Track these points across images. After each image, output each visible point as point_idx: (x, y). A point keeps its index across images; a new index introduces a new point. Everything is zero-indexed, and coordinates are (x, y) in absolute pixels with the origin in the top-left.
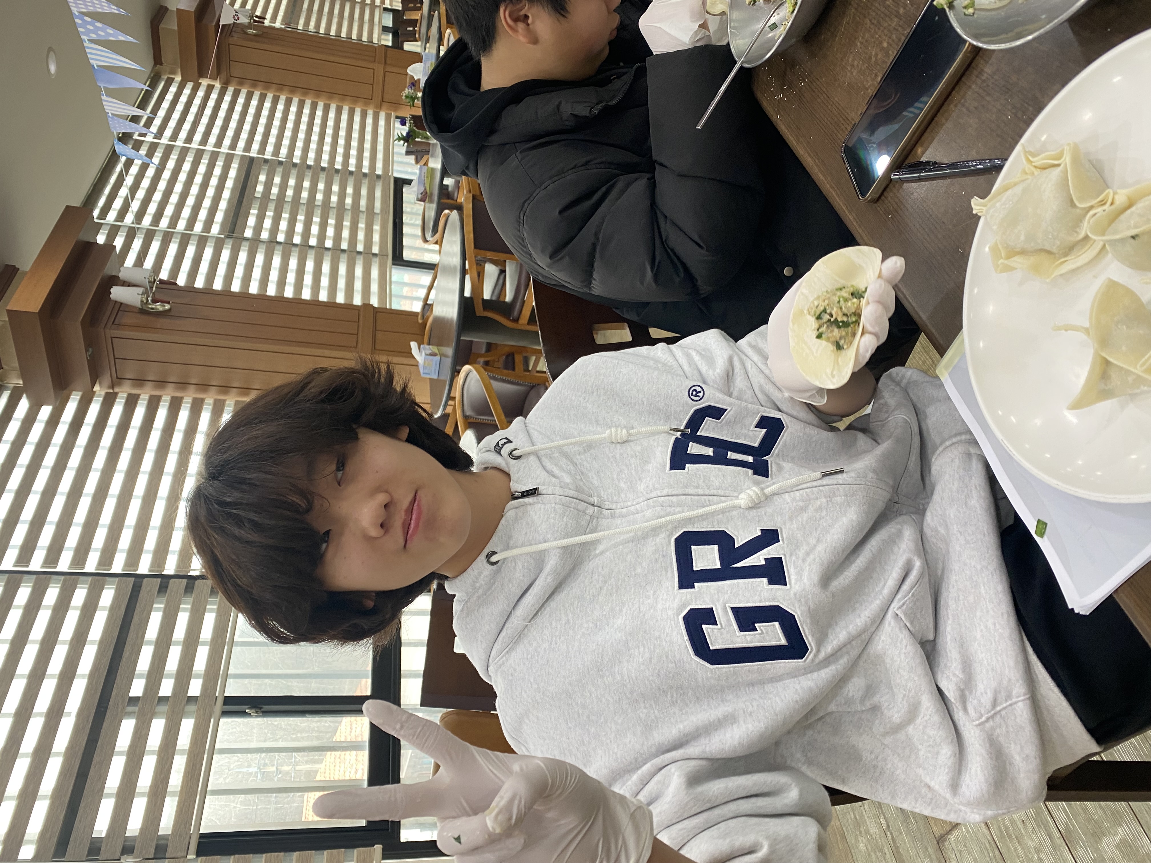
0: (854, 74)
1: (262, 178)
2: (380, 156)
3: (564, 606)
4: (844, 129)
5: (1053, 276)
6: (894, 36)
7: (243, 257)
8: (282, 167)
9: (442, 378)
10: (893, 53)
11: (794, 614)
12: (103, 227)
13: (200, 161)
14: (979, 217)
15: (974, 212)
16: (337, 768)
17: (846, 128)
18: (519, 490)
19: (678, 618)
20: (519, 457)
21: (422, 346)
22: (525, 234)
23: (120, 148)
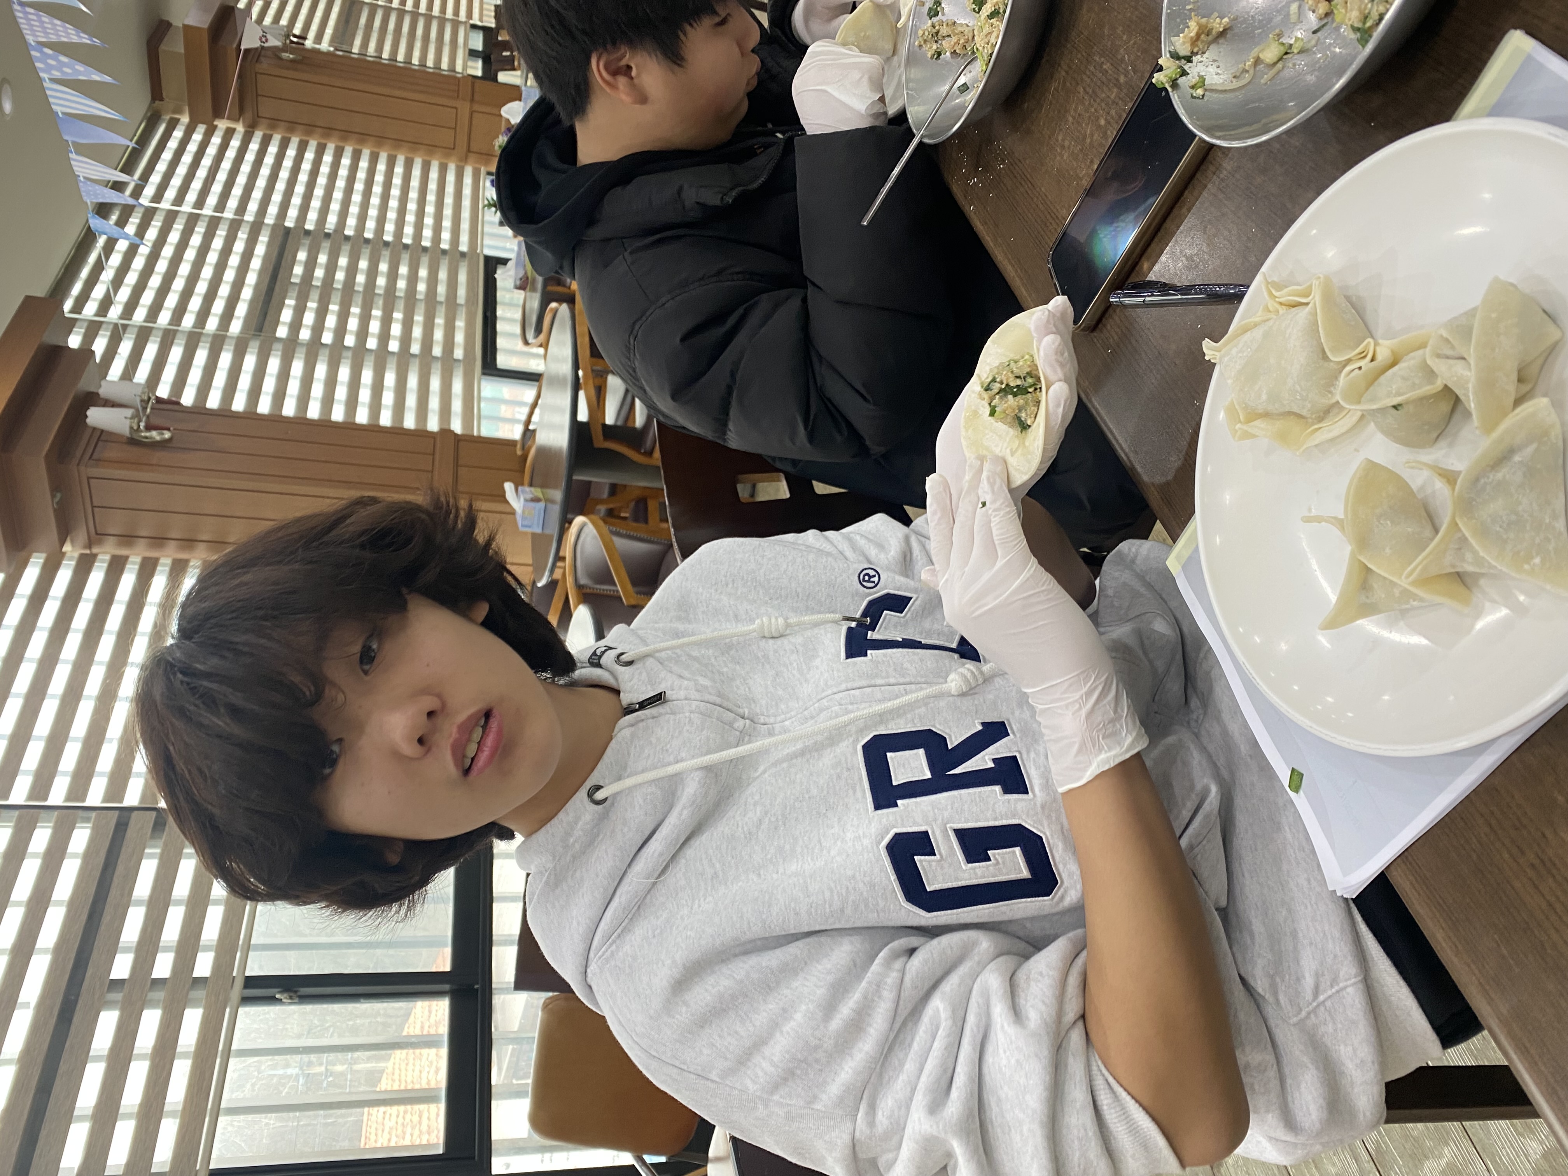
0: (1065, 158)
1: (302, 256)
2: (465, 226)
3: (706, 853)
4: (1053, 231)
5: (1305, 447)
6: (1113, 112)
7: (274, 364)
8: (329, 241)
9: (548, 531)
10: (1112, 133)
11: (1041, 835)
12: (78, 324)
13: (215, 233)
14: (1214, 364)
15: (1207, 358)
16: (410, 1067)
17: (1055, 229)
18: (635, 701)
19: (878, 847)
20: (630, 663)
21: (520, 488)
22: (637, 363)
23: (96, 223)
